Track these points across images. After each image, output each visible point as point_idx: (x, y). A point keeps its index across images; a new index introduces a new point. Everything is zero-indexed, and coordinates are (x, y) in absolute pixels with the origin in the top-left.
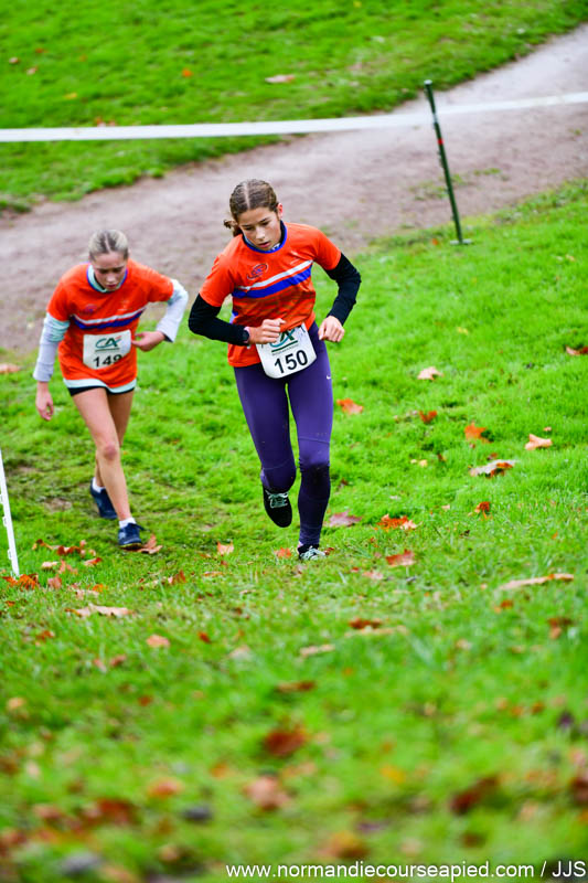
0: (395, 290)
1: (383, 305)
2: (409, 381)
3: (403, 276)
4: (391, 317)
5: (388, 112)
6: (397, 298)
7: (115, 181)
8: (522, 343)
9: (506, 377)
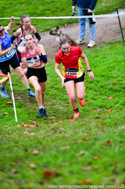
0: (109, 54)
1: (105, 58)
2: (111, 75)
3: (111, 51)
4: (107, 61)
5: (110, 14)
6: (109, 56)
7: (48, 29)
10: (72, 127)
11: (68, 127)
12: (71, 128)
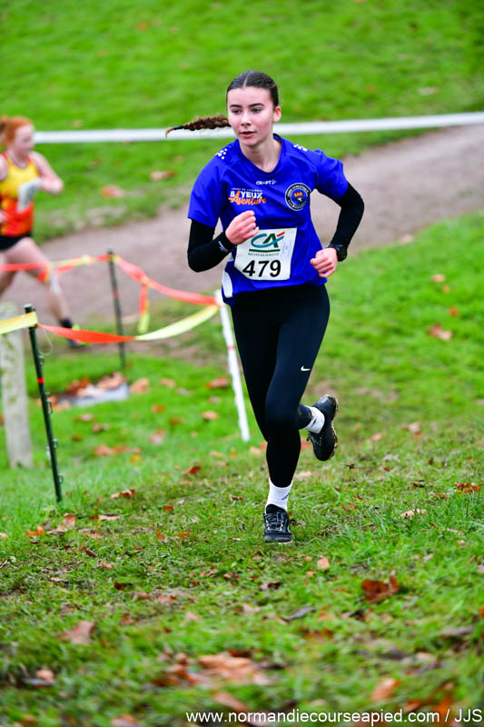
10: (422, 451)
11: (412, 452)
12: (419, 453)
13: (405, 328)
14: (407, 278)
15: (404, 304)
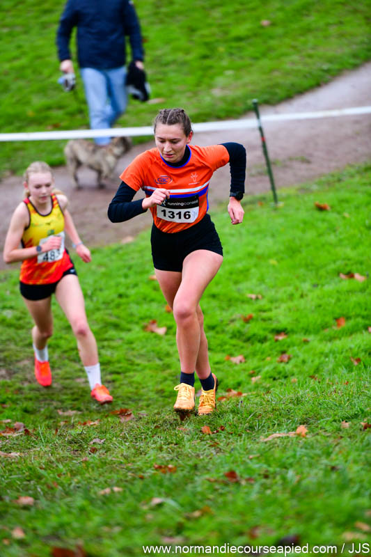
7: (57, 162)
8: (311, 270)
9: (300, 293)
13: (123, 324)
14: (126, 276)
15: (123, 300)
